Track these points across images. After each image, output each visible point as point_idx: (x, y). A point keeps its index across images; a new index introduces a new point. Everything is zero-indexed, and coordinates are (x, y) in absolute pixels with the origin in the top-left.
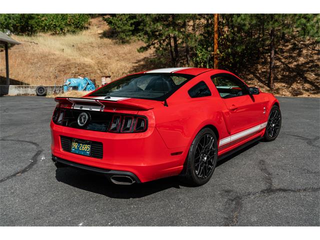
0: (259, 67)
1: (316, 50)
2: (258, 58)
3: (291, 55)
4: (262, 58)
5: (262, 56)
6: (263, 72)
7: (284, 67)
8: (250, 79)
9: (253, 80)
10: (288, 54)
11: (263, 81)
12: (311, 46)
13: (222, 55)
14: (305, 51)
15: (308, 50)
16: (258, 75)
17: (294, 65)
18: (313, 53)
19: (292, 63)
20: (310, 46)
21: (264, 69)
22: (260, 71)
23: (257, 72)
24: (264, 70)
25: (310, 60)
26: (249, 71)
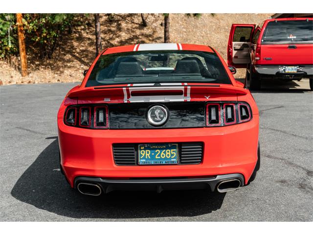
0: (75, 44)
1: (137, 24)
2: (70, 32)
3: (109, 28)
4: (75, 33)
5: (74, 30)
6: (83, 51)
7: (106, 44)
8: (69, 61)
9: (73, 61)
10: (106, 28)
11: (85, 62)
12: (129, 18)
13: (31, 27)
14: (124, 25)
15: (127, 23)
16: (77, 55)
17: (118, 42)
18: (134, 27)
19: (114, 39)
20: (127, 18)
21: (83, 46)
22: (78, 50)
23: (74, 51)
24: (84, 48)
25: (133, 36)
26: (64, 50)
